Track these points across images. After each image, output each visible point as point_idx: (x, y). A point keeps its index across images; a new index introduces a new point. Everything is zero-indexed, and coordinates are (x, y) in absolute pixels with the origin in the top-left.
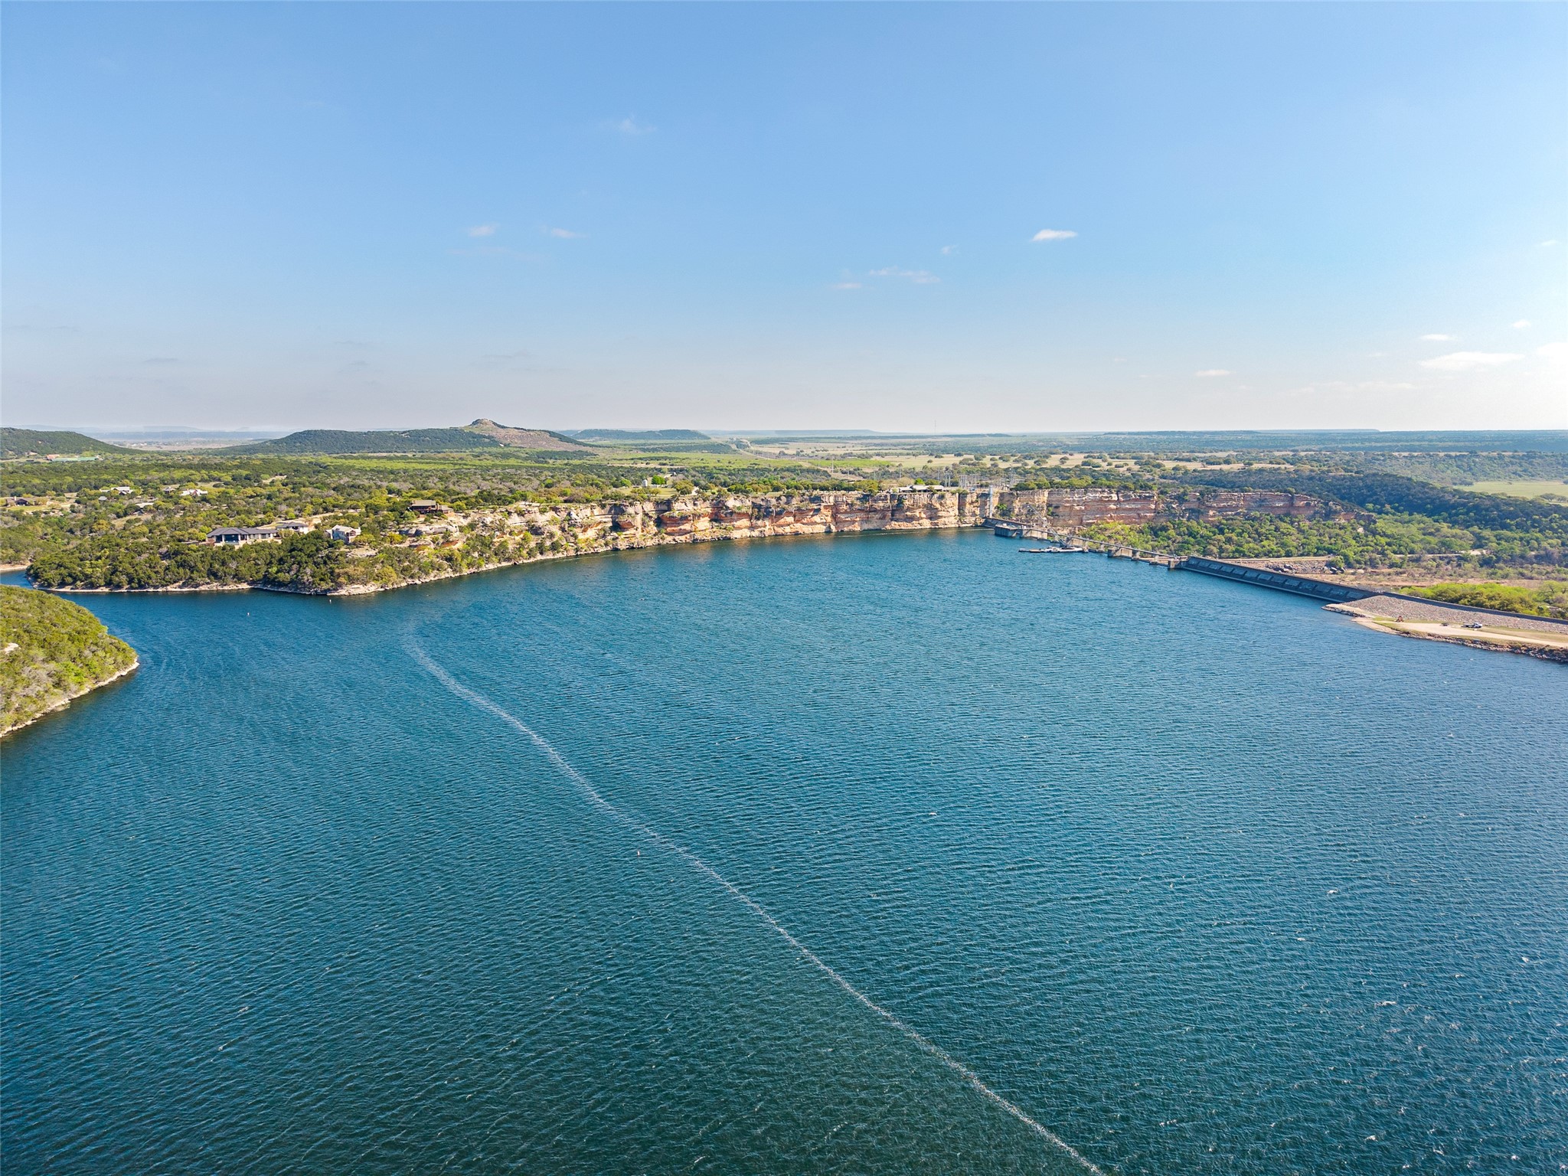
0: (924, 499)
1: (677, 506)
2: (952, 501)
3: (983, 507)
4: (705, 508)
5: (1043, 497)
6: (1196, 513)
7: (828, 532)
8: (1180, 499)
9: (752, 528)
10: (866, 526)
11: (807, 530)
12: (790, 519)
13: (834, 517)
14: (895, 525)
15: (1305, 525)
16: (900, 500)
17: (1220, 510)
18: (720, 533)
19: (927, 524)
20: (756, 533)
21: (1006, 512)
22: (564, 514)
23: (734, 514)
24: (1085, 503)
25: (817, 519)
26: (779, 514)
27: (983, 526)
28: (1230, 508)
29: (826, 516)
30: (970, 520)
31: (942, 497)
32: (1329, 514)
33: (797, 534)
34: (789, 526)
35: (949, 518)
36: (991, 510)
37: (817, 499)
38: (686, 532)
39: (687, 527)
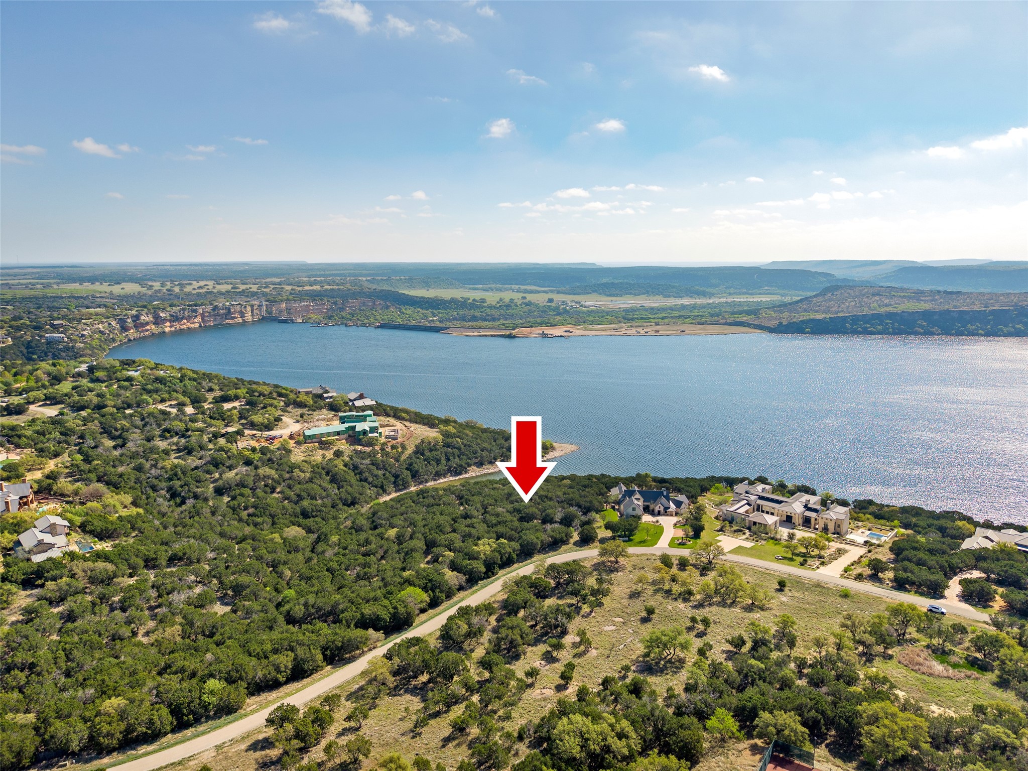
0: (238, 308)
1: (142, 318)
2: (249, 308)
3: (260, 311)
4: (150, 318)
5: (284, 305)
6: (342, 309)
7: (200, 326)
8: (335, 303)
9: (171, 327)
10: (215, 323)
11: (192, 326)
12: (185, 321)
13: (202, 319)
14: (228, 321)
15: (380, 312)
16: (229, 310)
17: (350, 307)
18: (160, 330)
19: (240, 320)
20: (173, 329)
21: (270, 313)
22: (106, 324)
23: (165, 320)
24: (301, 307)
25: (196, 320)
26: (182, 319)
27: (262, 319)
28: (354, 306)
29: (198, 319)
30: (256, 319)
31: (245, 307)
32: (387, 307)
33: (189, 328)
34: (185, 325)
35: (249, 317)
36: (264, 313)
37: (195, 311)
38: (147, 330)
39: (148, 327)
